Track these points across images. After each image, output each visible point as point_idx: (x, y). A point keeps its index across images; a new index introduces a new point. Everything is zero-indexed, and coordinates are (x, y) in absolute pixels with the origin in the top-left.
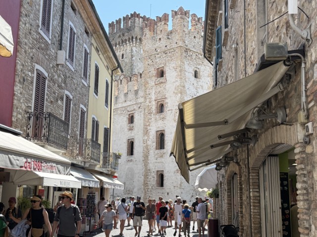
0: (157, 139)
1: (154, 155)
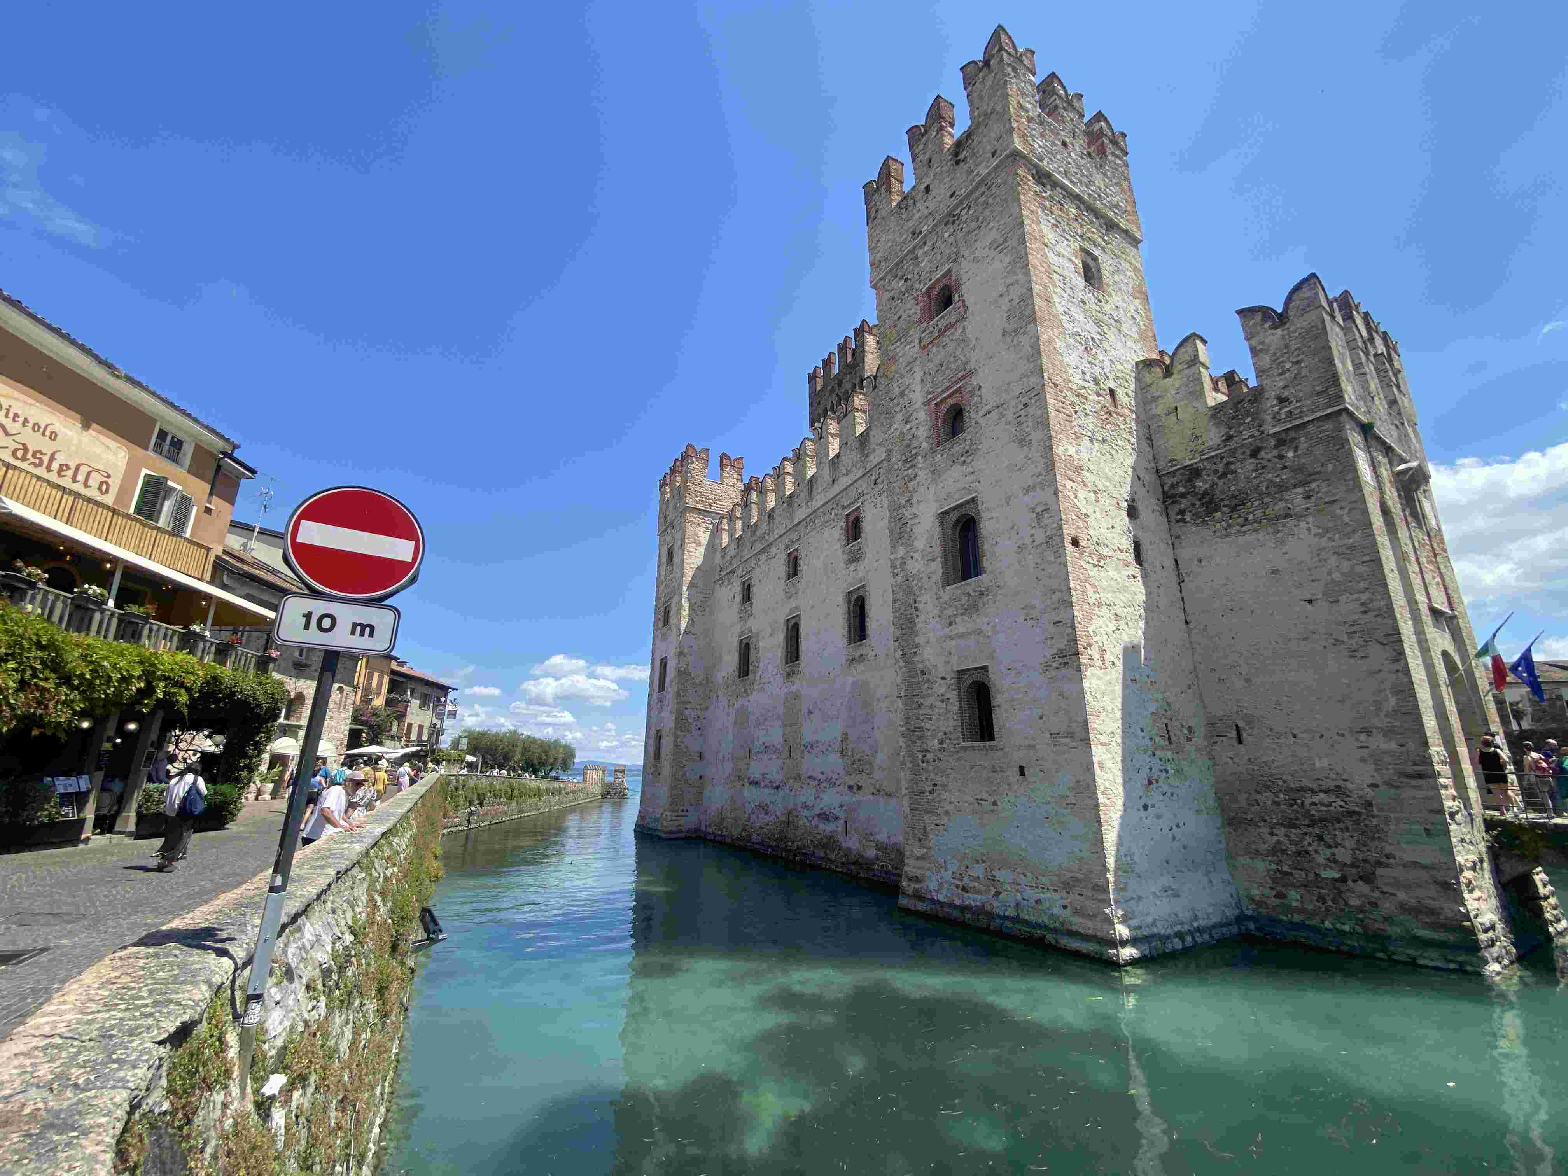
0: (944, 543)
1: (936, 611)
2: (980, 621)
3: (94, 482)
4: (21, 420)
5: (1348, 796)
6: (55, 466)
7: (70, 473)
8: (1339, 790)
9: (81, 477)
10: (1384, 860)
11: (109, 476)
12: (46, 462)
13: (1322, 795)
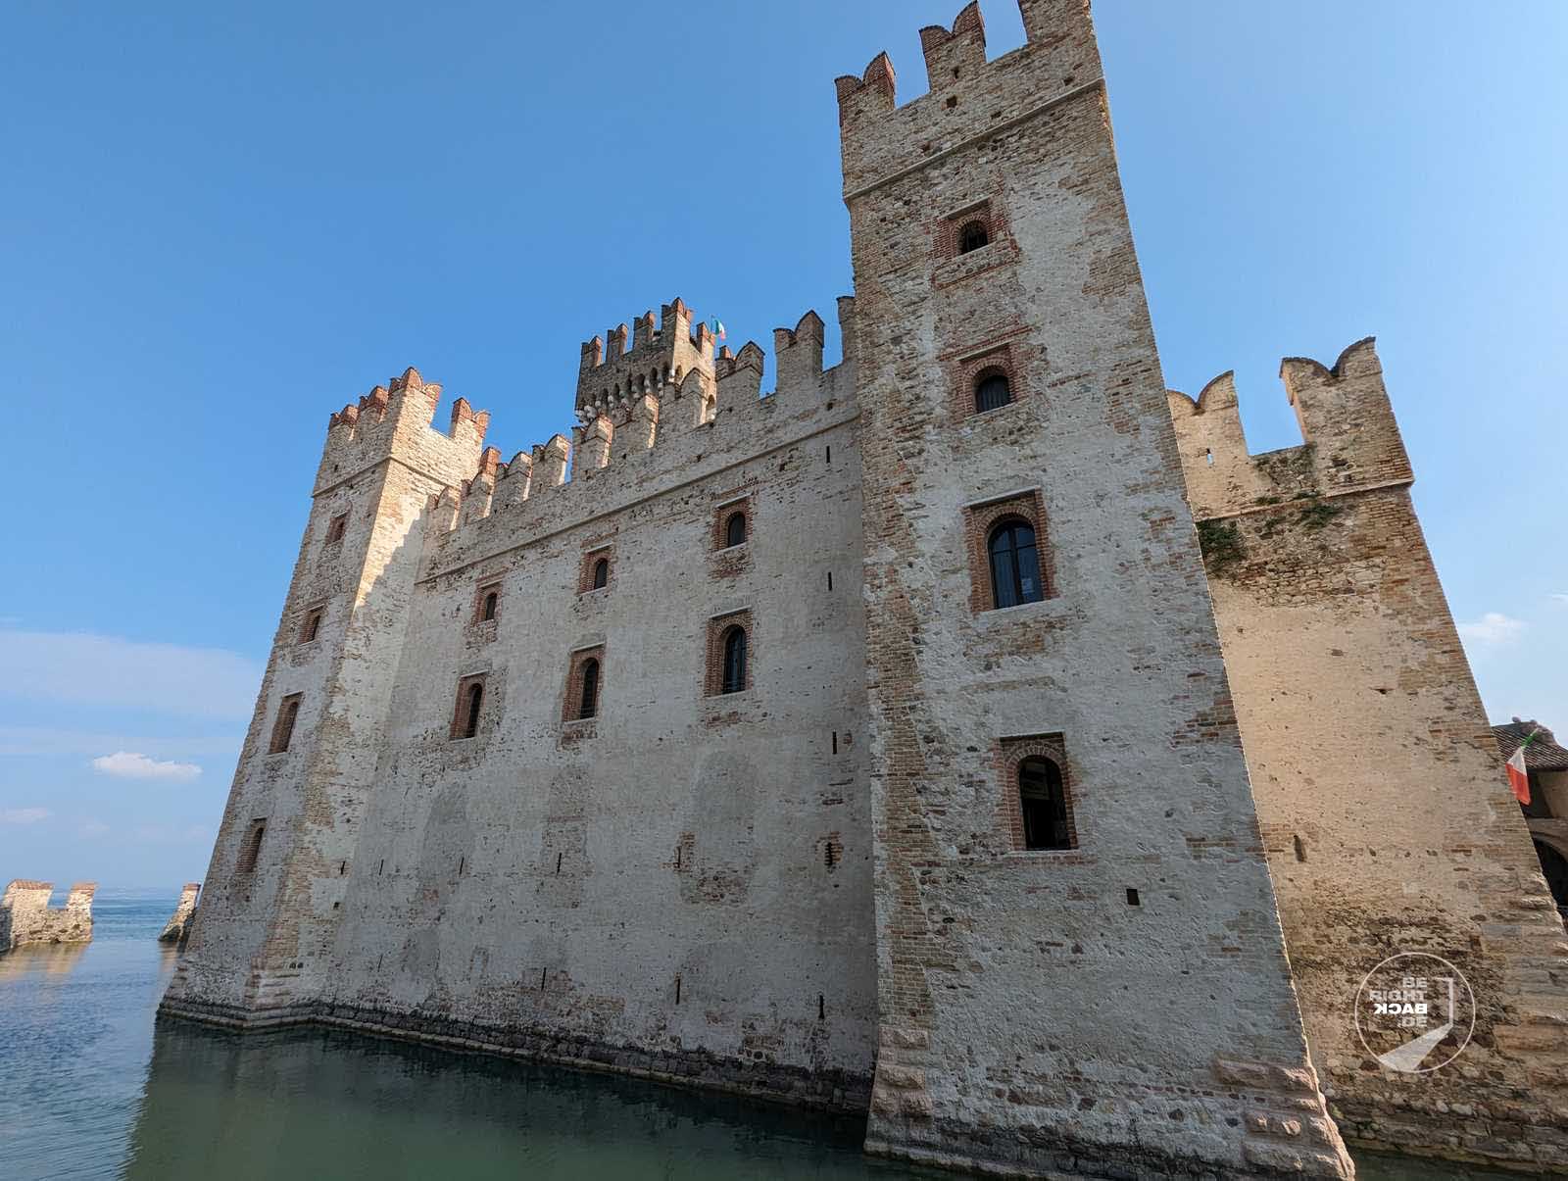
0: (973, 549)
2: (1048, 666)
5: (1448, 931)
8: (1435, 924)
10: (1502, 1015)
13: (1413, 929)
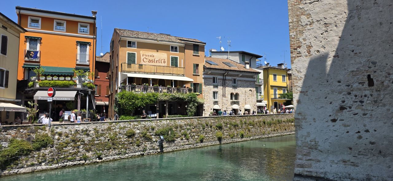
3: (162, 62)
4: (148, 56)
6: (155, 61)
7: (158, 62)
9: (160, 62)
11: (165, 60)
12: (154, 61)
